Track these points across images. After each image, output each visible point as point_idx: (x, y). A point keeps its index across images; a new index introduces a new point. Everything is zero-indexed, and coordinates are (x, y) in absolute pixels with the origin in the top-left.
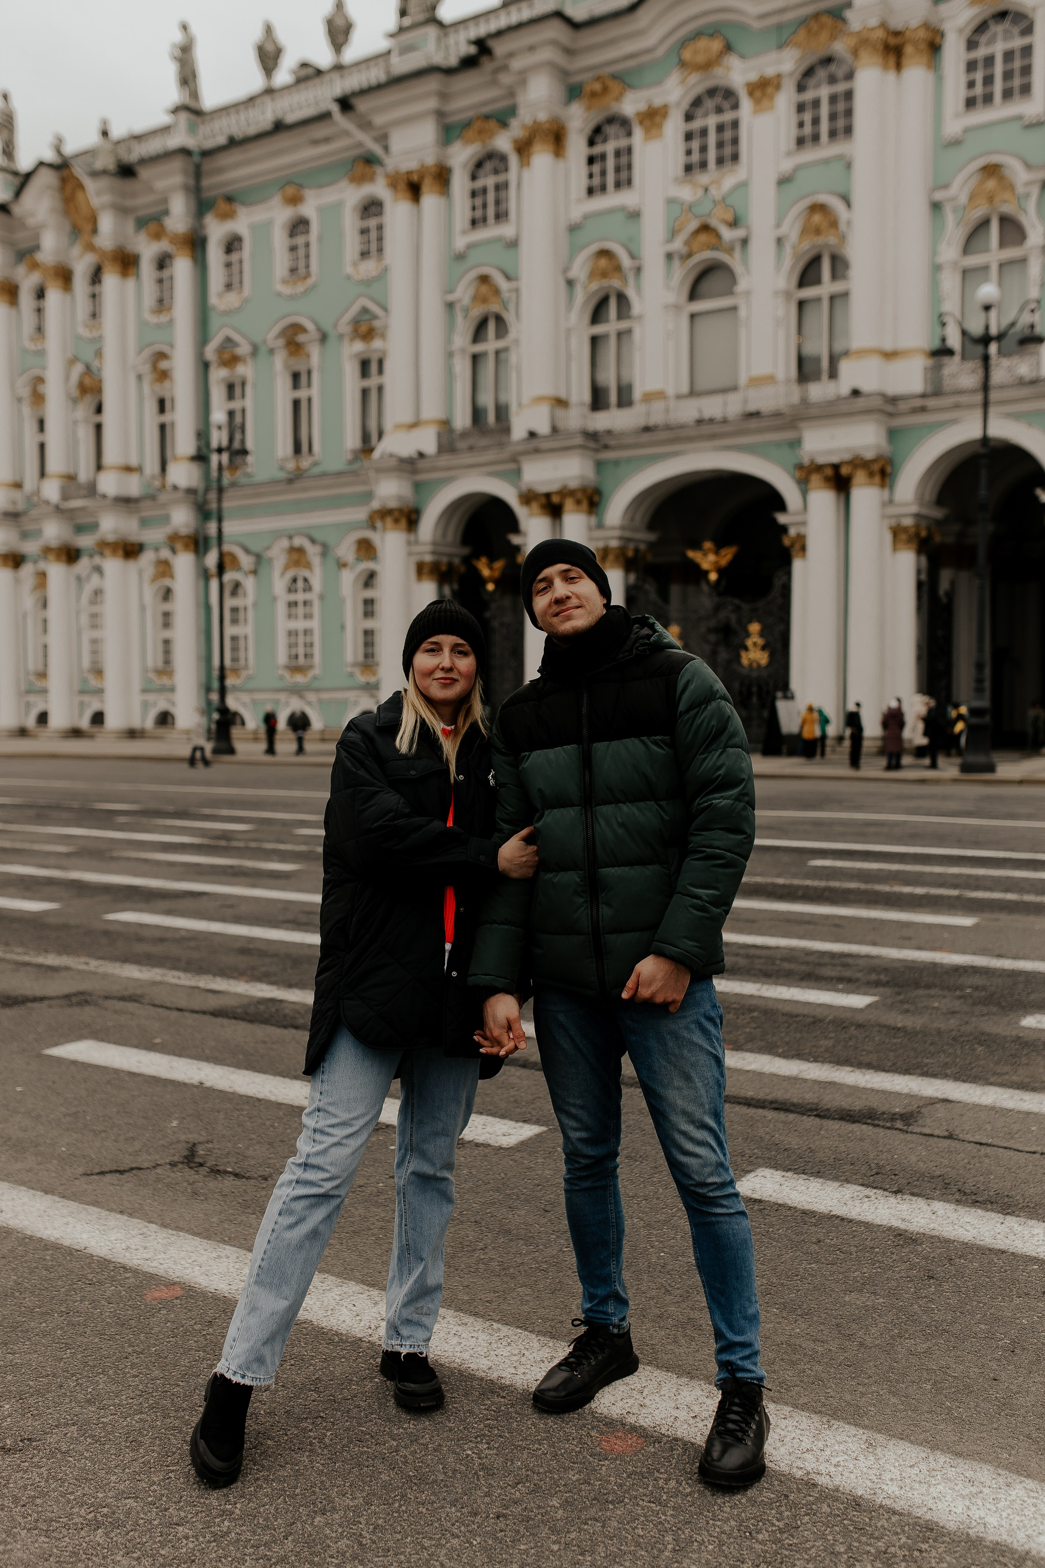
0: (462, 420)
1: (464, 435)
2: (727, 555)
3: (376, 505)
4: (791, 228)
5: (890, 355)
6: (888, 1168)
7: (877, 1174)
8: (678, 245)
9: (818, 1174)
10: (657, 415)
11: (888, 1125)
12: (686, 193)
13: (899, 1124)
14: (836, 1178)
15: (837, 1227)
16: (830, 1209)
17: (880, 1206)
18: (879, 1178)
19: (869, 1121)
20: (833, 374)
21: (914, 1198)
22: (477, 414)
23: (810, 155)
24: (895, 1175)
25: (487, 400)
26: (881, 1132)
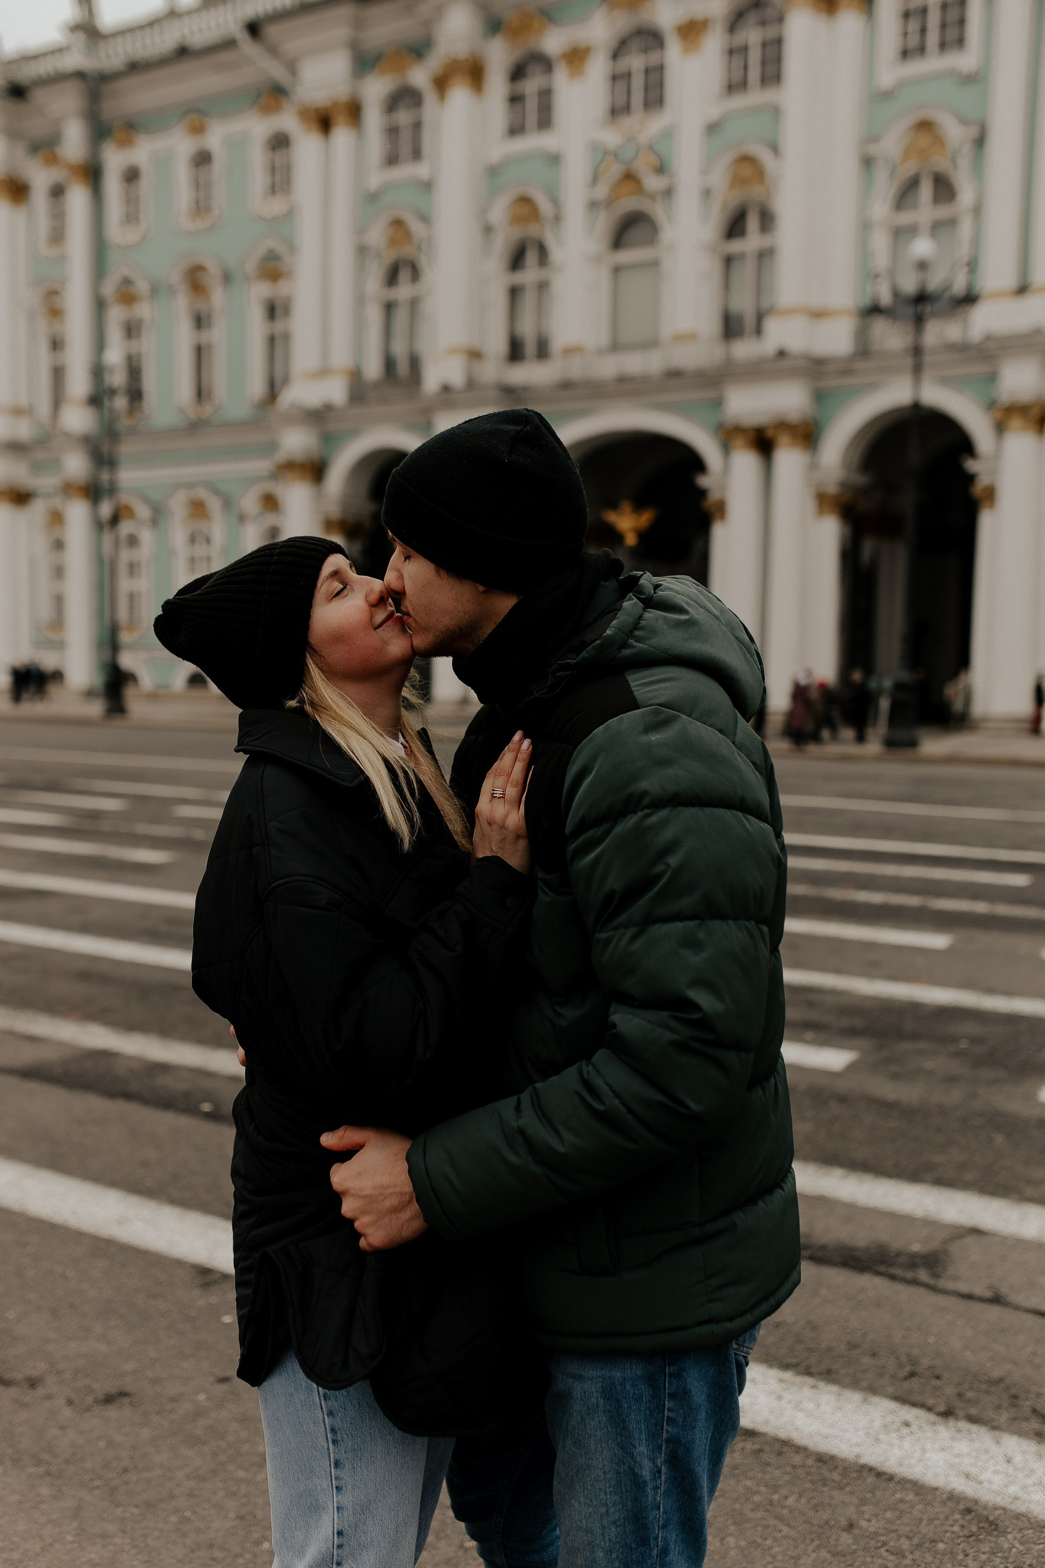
0: (373, 369)
1: (376, 385)
2: (645, 518)
3: (281, 456)
4: (719, 179)
5: (818, 315)
6: (925, 1362)
7: (912, 1374)
8: (602, 192)
9: (828, 1375)
10: (576, 370)
11: (909, 1275)
12: (611, 138)
13: (923, 1275)
14: (854, 1384)
15: (871, 1492)
16: (856, 1450)
17: (929, 1446)
18: (915, 1383)
19: (882, 1269)
20: (758, 331)
21: (974, 1428)
22: (389, 364)
23: (739, 101)
24: (938, 1377)
25: (399, 349)
26: (903, 1292)
